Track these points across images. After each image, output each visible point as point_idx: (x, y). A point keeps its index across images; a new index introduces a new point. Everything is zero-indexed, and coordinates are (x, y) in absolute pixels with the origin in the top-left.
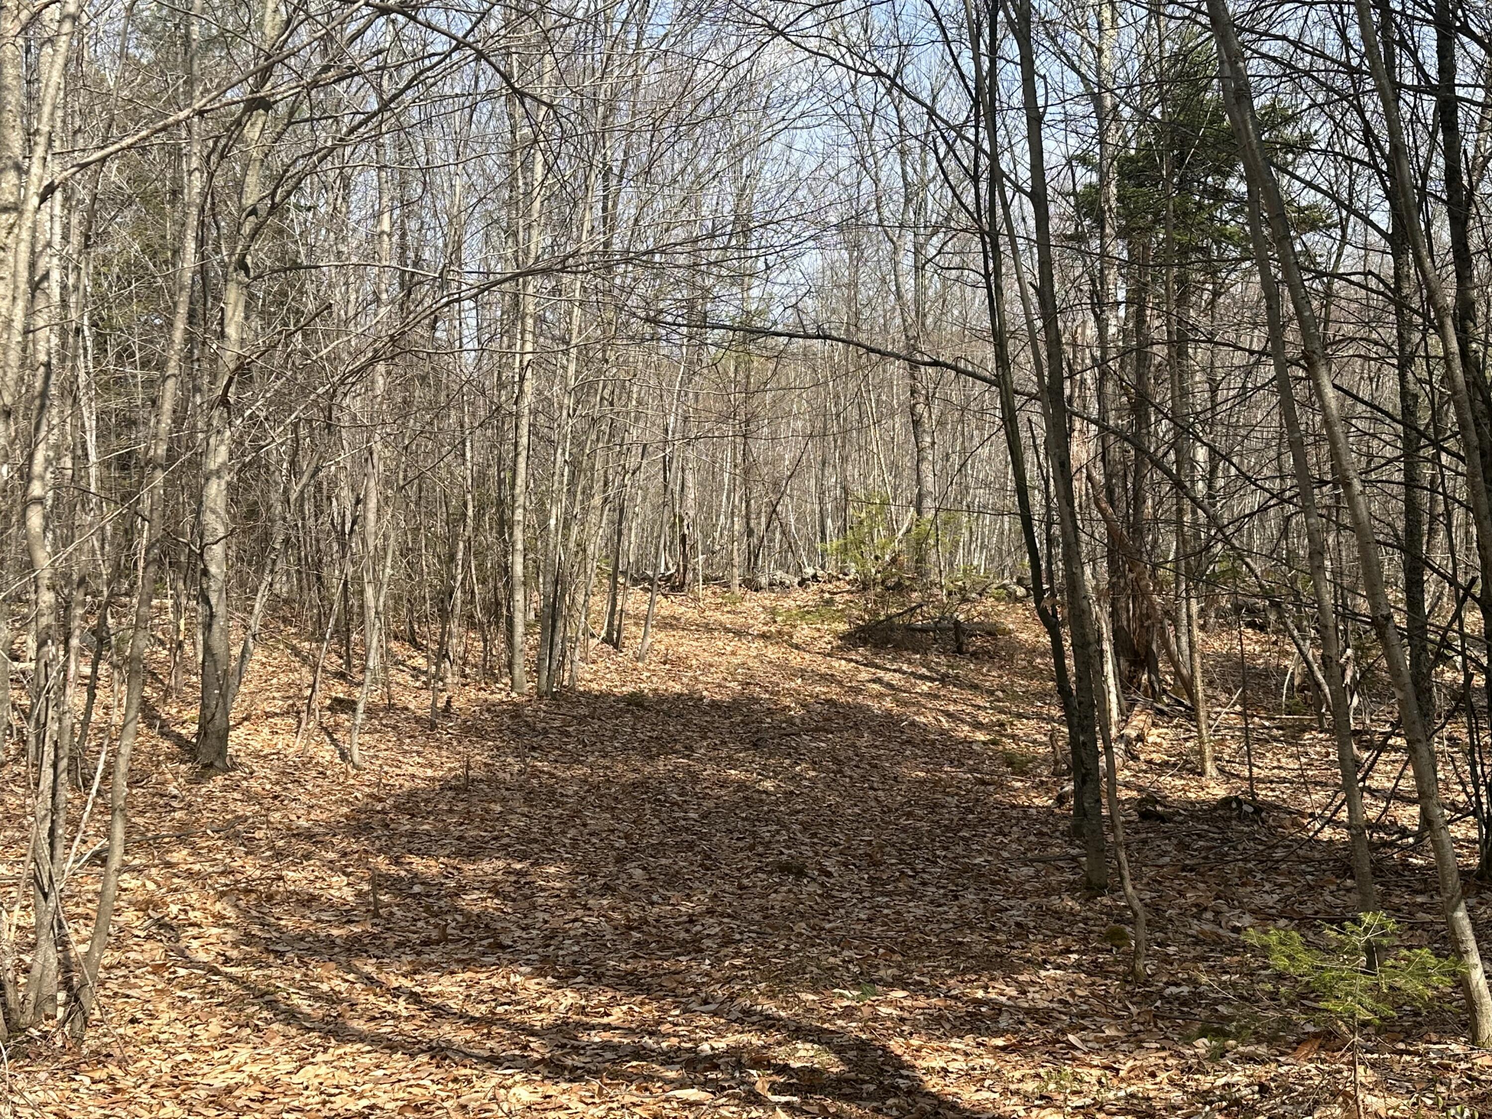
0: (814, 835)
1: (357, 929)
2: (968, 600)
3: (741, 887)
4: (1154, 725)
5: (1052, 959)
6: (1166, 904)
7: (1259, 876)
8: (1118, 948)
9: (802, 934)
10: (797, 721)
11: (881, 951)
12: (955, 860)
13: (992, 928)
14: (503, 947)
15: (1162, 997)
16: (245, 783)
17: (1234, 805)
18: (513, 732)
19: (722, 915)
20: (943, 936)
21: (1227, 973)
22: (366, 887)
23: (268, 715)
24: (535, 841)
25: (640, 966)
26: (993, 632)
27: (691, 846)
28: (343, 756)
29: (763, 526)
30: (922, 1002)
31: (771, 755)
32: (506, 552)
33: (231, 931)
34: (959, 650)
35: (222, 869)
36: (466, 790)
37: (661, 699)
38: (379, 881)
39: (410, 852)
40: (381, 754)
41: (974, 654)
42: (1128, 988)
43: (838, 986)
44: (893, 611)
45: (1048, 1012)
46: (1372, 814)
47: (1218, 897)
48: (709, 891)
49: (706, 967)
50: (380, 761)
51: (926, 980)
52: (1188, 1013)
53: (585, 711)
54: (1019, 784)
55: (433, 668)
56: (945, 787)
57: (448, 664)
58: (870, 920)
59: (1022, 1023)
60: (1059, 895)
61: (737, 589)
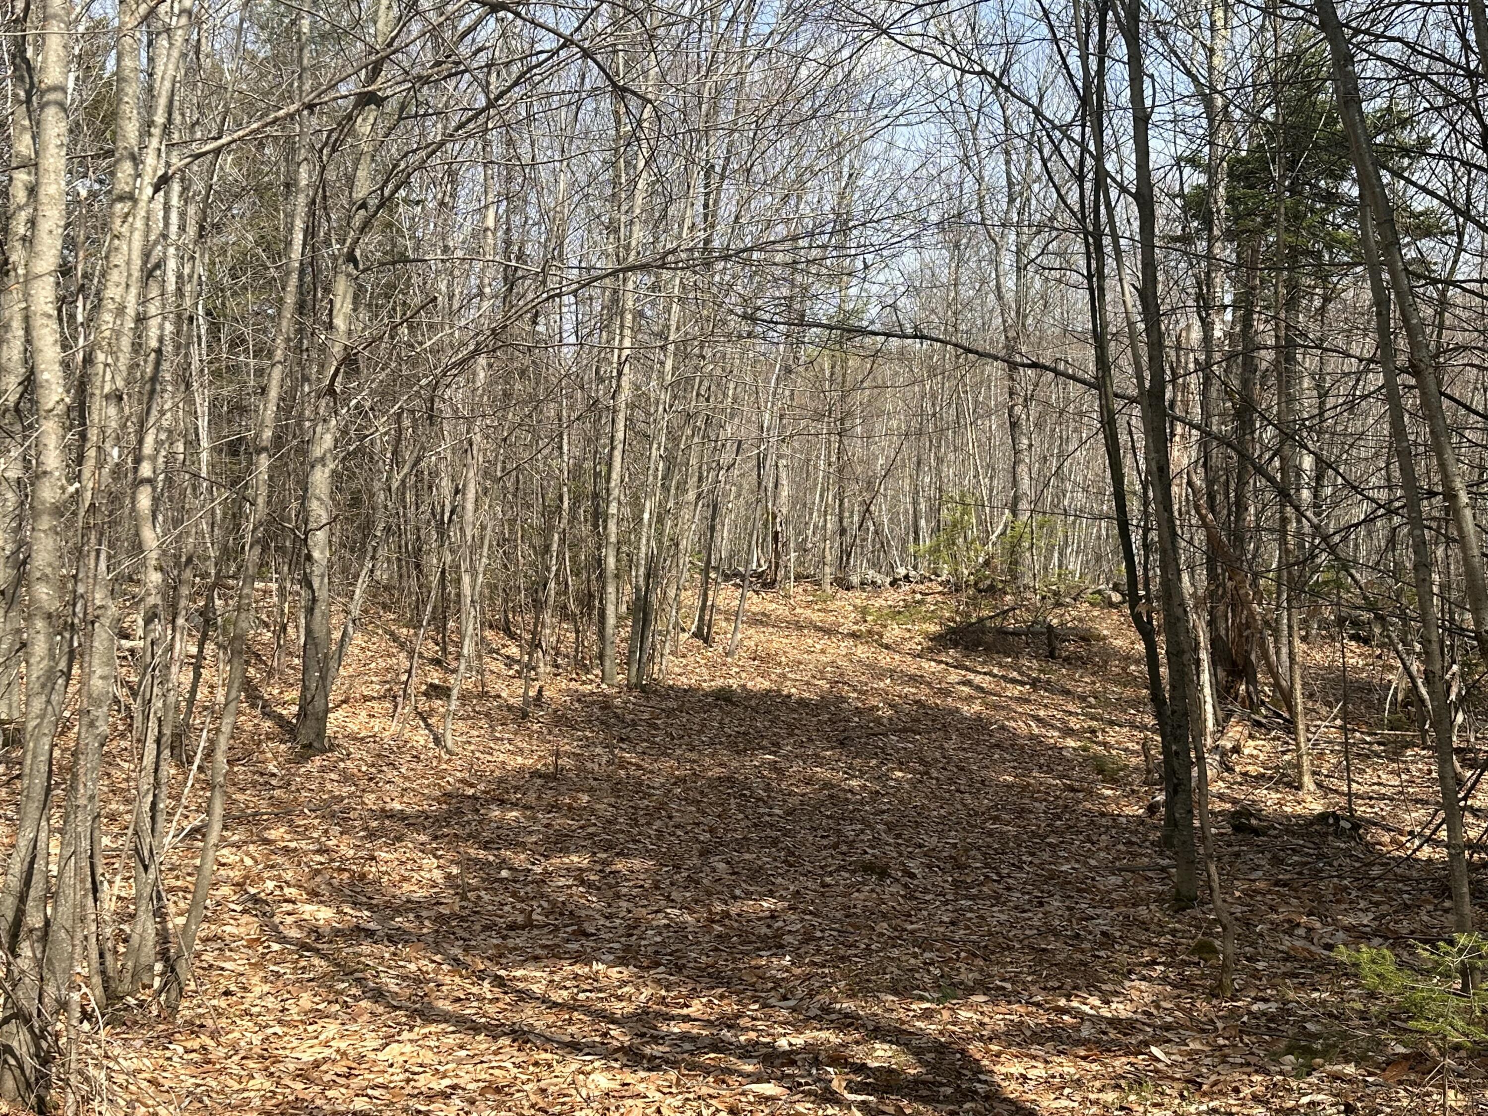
0: (899, 836)
1: (446, 911)
2: (1062, 605)
3: (824, 885)
4: (1251, 737)
5: (1138, 969)
6: (1257, 919)
7: (1354, 893)
8: (1206, 961)
9: (883, 934)
10: (885, 721)
11: (963, 954)
12: (1041, 866)
13: (1077, 936)
14: (587, 935)
15: (1249, 1012)
16: (342, 765)
17: (1331, 821)
18: (602, 723)
19: (804, 912)
20: (1026, 942)
21: (1317, 990)
22: (455, 871)
23: (366, 699)
24: (621, 831)
25: (720, 959)
26: (1086, 637)
27: (775, 842)
28: (437, 741)
29: (856, 525)
30: (1004, 1007)
31: (858, 754)
32: (600, 545)
34: (1052, 655)
35: (317, 847)
36: (556, 779)
37: (749, 695)
38: (468, 865)
39: (499, 837)
40: (473, 741)
41: (1067, 660)
42: (1215, 1002)
43: (918, 988)
44: (986, 613)
45: (1132, 1022)
46: (1473, 834)
47: (1311, 914)
48: (792, 888)
49: (786, 963)
50: (472, 747)
51: (1008, 986)
52: (1275, 1029)
53: (673, 704)
54: (1109, 792)
55: (526, 657)
56: (1033, 792)
57: (540, 654)
58: (953, 923)
59: (1105, 1033)
60: (1148, 905)
61: (828, 587)
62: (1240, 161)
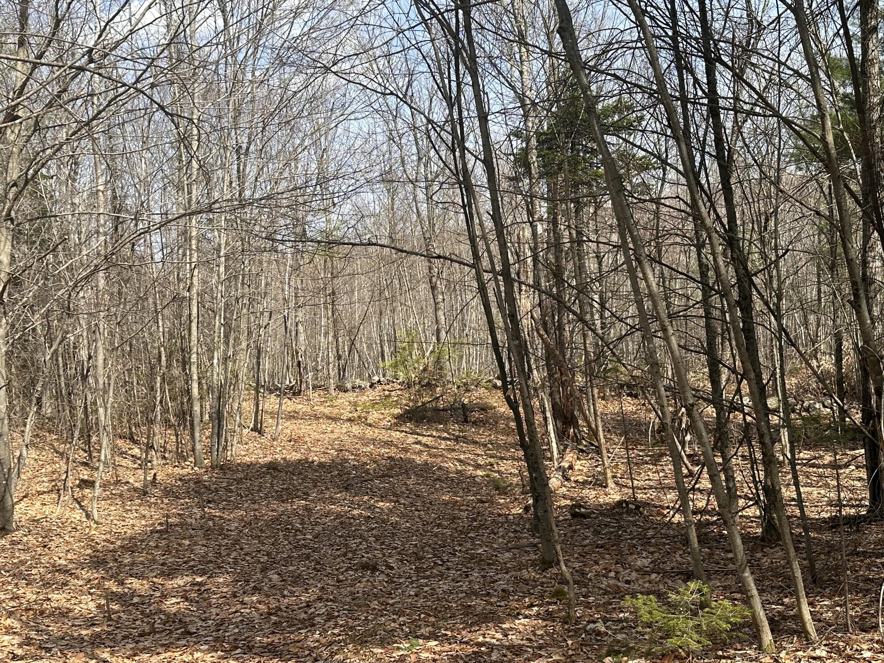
0: (383, 543)
1: (98, 629)
2: (469, 391)
3: (339, 581)
4: (578, 459)
5: (523, 611)
6: (588, 569)
7: (639, 548)
8: (561, 601)
9: (375, 609)
10: (371, 471)
11: (422, 616)
12: (466, 553)
13: (488, 594)
14: (190, 634)
15: (586, 631)
16: (25, 539)
17: (624, 505)
18: (196, 492)
19: (327, 600)
20: (459, 602)
21: (622, 612)
22: (103, 602)
23: (40, 493)
24: (211, 562)
25: (276, 639)
26: (484, 409)
27: (308, 556)
28: (88, 516)
29: (347, 353)
30: (447, 647)
31: (356, 495)
32: (188, 381)
33: (17, 637)
34: (466, 421)
35: (11, 596)
36: (167, 532)
37: (288, 463)
38: (112, 597)
39: (131, 576)
40: (112, 513)
41: (474, 423)
42: (566, 627)
43: (396, 642)
44: (427, 399)
45: (520, 646)
46: (701, 504)
47: (617, 563)
48: (319, 585)
49: (317, 636)
50: (112, 518)
51: (449, 633)
52: (600, 640)
53: (240, 475)
54: (502, 501)
55: (144, 456)
56: (460, 506)
57: (154, 453)
58: (416, 595)
59: (505, 656)
60: (527, 569)
61: (332, 392)
62: (544, 134)
